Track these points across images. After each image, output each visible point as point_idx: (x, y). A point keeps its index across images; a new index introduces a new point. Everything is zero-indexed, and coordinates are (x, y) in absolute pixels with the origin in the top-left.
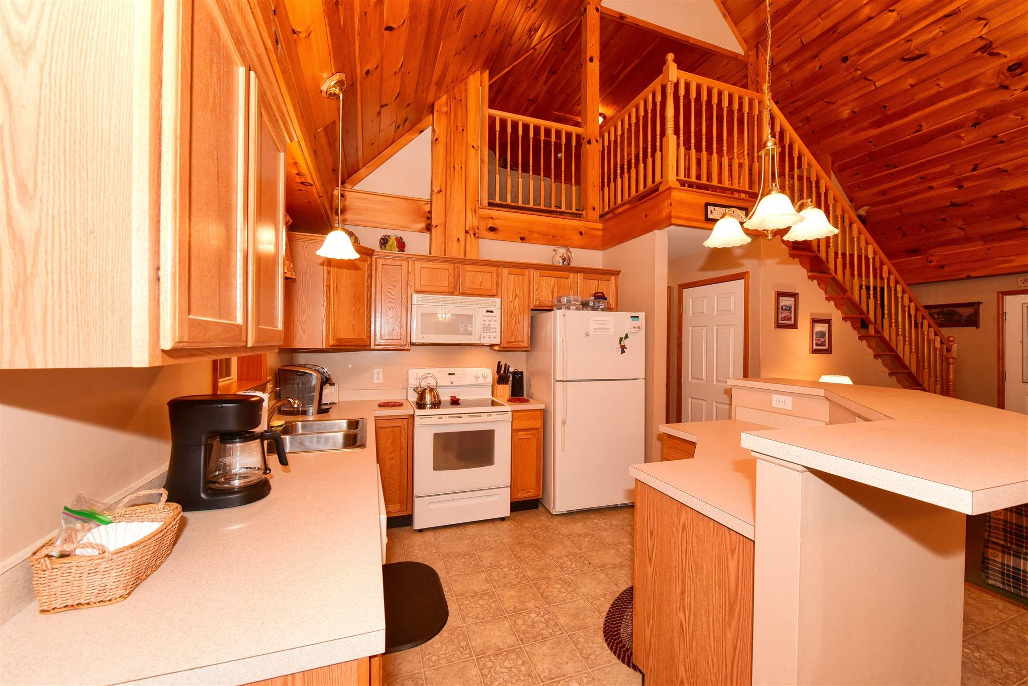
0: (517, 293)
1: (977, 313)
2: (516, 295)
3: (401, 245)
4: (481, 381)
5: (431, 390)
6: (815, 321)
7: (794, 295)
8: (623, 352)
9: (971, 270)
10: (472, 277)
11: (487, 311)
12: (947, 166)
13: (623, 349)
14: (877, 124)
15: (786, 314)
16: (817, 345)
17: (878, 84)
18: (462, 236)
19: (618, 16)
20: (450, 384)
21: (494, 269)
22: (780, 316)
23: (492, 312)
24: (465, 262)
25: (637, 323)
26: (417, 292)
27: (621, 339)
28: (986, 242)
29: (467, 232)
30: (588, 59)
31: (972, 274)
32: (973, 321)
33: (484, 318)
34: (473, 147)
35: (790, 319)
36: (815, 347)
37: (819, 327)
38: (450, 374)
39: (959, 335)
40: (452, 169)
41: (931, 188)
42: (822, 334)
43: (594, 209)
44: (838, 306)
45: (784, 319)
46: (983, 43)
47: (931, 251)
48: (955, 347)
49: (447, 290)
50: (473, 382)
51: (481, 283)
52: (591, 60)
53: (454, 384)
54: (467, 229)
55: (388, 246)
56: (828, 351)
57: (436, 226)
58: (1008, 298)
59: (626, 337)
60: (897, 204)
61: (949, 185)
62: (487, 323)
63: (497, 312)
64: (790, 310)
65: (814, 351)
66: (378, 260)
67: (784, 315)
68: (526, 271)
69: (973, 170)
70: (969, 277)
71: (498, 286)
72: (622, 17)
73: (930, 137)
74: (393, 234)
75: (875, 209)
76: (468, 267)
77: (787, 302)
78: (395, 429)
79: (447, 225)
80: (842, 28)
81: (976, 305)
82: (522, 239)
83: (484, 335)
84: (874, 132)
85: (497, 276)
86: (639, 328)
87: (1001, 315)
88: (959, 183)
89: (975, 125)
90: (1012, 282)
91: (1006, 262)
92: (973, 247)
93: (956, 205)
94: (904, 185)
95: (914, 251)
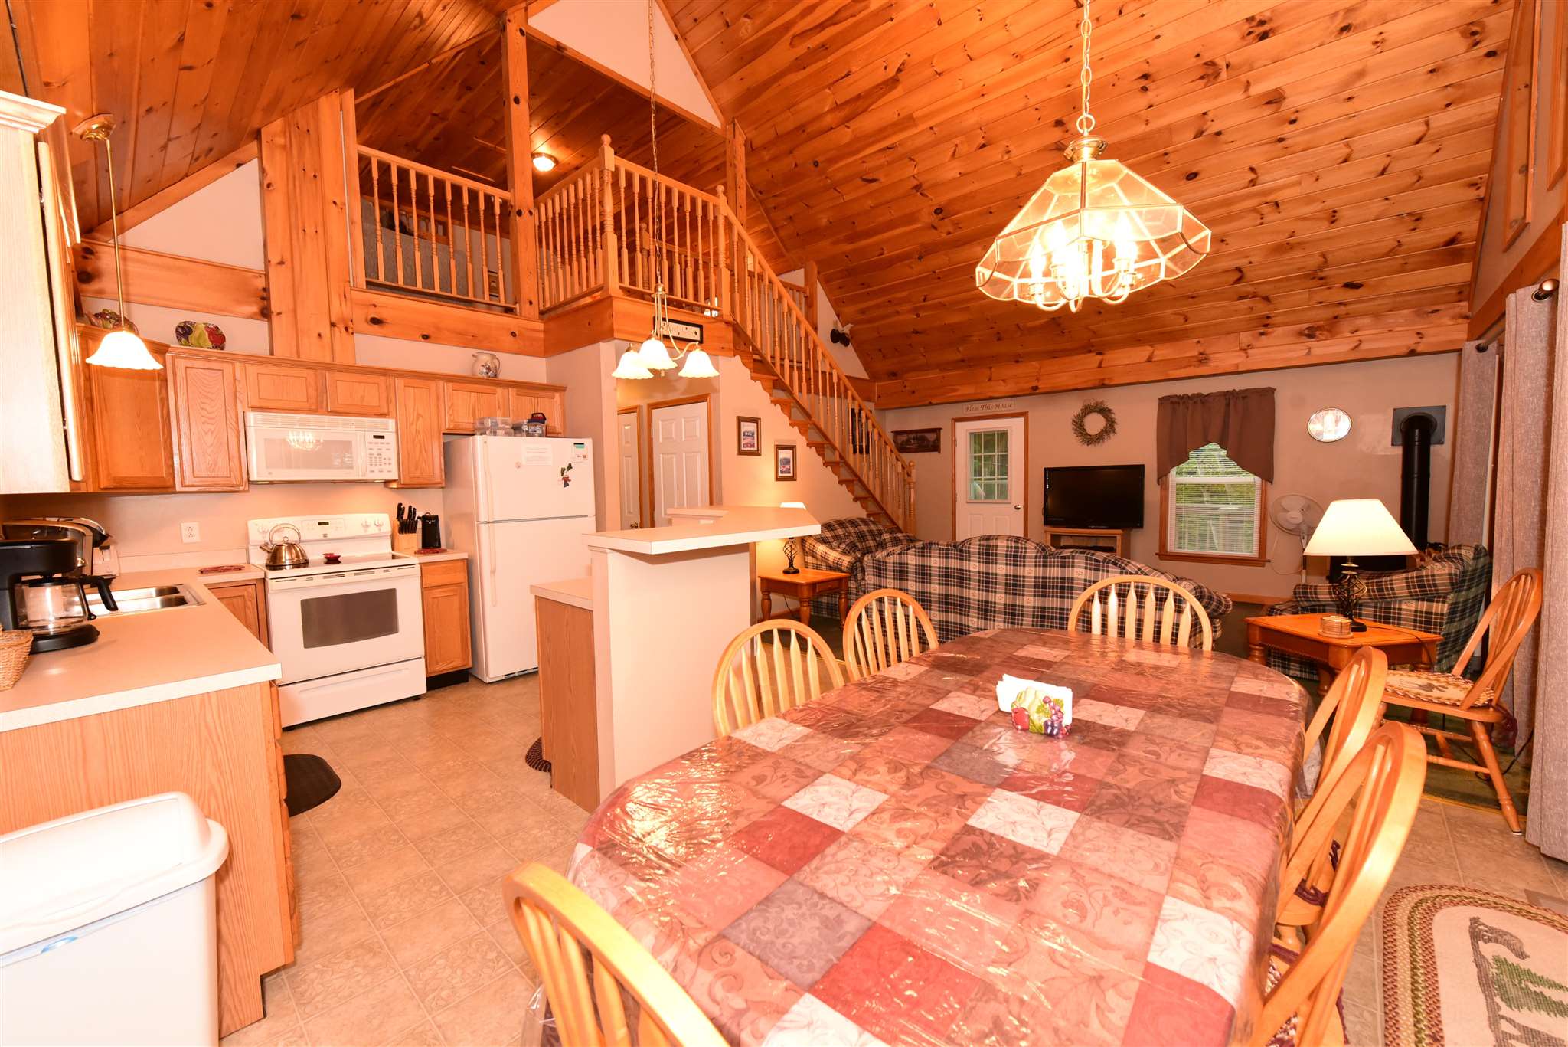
0: (420, 412)
1: (938, 439)
2: (419, 415)
3: (217, 339)
4: (373, 530)
5: (291, 546)
6: (779, 448)
7: (756, 420)
8: (566, 485)
9: (932, 397)
10: (343, 388)
11: (375, 437)
12: (905, 294)
13: (566, 482)
14: (851, 239)
15: (749, 440)
17: (847, 198)
18: (326, 330)
19: (554, 44)
20: (322, 537)
21: (381, 379)
22: (743, 442)
23: (383, 437)
24: (331, 367)
25: (581, 451)
26: (254, 409)
27: (563, 471)
28: (941, 370)
29: (333, 325)
30: (512, 98)
32: (935, 447)
33: (371, 446)
34: (335, 203)
35: (753, 446)
36: (780, 475)
37: (783, 454)
38: (320, 524)
39: (919, 460)
40: (301, 231)
41: (898, 312)
42: (787, 461)
43: (531, 303)
44: (803, 432)
45: (746, 445)
46: (916, 182)
47: (907, 376)
48: (914, 472)
49: (306, 406)
50: (361, 532)
51: (363, 397)
52: (517, 100)
53: (329, 537)
54: (333, 320)
55: (192, 338)
56: (793, 479)
57: (279, 314)
58: (958, 425)
59: (570, 467)
60: (876, 324)
61: (909, 312)
62: (375, 452)
63: (391, 437)
64: (753, 436)
65: (778, 479)
66: (178, 362)
67: (746, 441)
68: (432, 385)
69: (925, 300)
70: (931, 404)
71: (388, 402)
72: (560, 47)
73: (891, 262)
74: (201, 320)
75: (858, 327)
76: (338, 375)
77: (748, 427)
78: (235, 600)
79: (299, 312)
80: (810, 129)
81: (937, 431)
82: (426, 337)
83: (373, 468)
84: (848, 247)
85: (388, 387)
86: (585, 457)
87: (954, 442)
88: (916, 311)
89: (920, 258)
90: (960, 410)
91: (955, 390)
92: (935, 374)
93: (917, 333)
94: (878, 306)
95: (894, 375)
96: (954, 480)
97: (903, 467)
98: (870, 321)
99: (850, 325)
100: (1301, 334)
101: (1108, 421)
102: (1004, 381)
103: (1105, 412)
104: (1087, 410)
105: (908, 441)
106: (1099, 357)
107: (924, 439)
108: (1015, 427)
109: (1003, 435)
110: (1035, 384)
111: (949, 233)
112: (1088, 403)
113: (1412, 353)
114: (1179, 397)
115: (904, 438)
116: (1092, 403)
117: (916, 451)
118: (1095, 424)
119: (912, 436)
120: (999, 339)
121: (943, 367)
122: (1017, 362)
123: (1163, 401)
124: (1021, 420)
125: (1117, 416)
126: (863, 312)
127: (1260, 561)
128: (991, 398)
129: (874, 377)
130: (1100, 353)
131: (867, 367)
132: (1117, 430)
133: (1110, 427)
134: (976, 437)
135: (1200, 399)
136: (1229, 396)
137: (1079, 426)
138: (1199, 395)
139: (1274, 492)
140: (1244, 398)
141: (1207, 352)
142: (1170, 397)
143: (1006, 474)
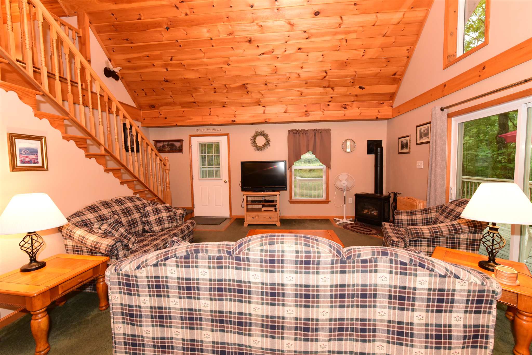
1: (181, 146)
6: (15, 136)
9: (177, 121)
12: (158, 53)
16: (22, 162)
28: (183, 107)
31: (178, 124)
32: (180, 150)
36: (19, 164)
37: (23, 144)
41: (154, 65)
42: (31, 151)
47: (161, 108)
48: (167, 163)
58: (192, 138)
60: (138, 71)
61: (162, 66)
70: (176, 126)
75: (126, 70)
81: (181, 141)
84: (113, 6)
87: (191, 147)
88: (166, 66)
89: (168, 28)
90: (194, 131)
91: (190, 119)
92: (178, 109)
93: (167, 81)
94: (140, 58)
95: (152, 107)
96: (191, 168)
97: (160, 160)
98: (134, 68)
99: (119, 68)
100: (342, 107)
101: (267, 140)
102: (217, 116)
103: (265, 135)
104: (258, 134)
105: (164, 146)
106: (264, 108)
107: (173, 145)
108: (223, 141)
109: (218, 145)
110: (234, 119)
111: (187, 14)
112: (257, 130)
113: (377, 119)
114: (297, 131)
115: (161, 144)
116: (259, 131)
117: (169, 152)
118: (261, 141)
119: (166, 143)
120: (215, 92)
121: (183, 105)
122: (224, 106)
123: (290, 132)
124: (226, 138)
125: (271, 137)
126: (129, 61)
127: (326, 201)
128: (211, 125)
129: (140, 107)
130: (264, 106)
131: (134, 99)
132: (270, 144)
133: (267, 143)
134: (202, 146)
135: (305, 132)
136: (315, 131)
137: (254, 142)
138: (304, 130)
139: (331, 172)
140: (320, 132)
141: (309, 110)
142: (293, 130)
143: (219, 164)
